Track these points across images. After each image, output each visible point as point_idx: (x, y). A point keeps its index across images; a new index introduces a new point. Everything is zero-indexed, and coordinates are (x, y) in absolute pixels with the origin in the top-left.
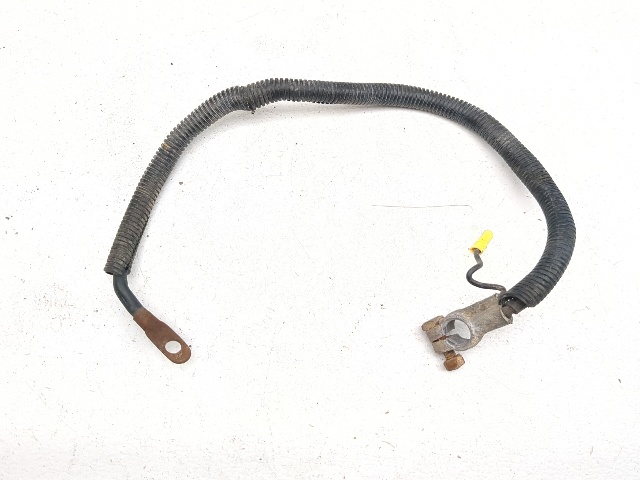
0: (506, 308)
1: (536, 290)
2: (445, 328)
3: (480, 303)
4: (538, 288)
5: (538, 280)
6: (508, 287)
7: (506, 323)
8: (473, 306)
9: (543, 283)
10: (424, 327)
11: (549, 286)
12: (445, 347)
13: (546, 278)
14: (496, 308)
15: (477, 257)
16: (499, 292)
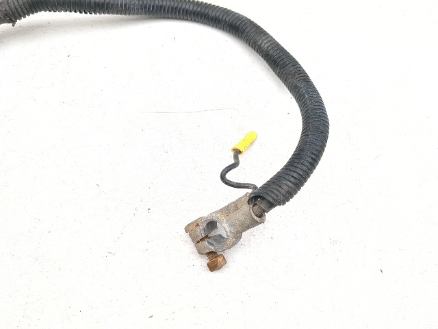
0: (256, 207)
1: (285, 187)
2: (204, 230)
3: (234, 203)
4: (286, 185)
5: (287, 177)
6: (259, 185)
7: (256, 223)
8: (228, 206)
9: (292, 179)
10: (188, 229)
11: (299, 183)
12: (205, 248)
13: (295, 175)
14: (246, 208)
15: (236, 157)
16: (250, 191)
